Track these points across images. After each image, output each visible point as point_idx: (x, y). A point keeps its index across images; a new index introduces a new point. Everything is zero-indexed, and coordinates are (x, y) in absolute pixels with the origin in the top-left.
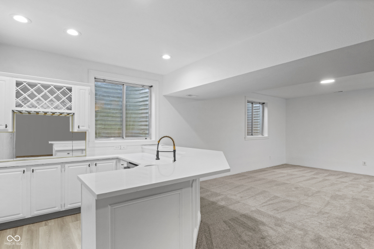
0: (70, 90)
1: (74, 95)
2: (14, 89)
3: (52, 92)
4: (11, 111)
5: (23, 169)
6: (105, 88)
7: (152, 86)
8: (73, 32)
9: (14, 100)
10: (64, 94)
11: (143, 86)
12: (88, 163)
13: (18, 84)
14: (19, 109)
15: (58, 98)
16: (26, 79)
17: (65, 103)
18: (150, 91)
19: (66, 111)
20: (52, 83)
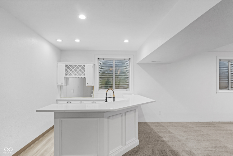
0: (84, 66)
1: (86, 68)
2: (65, 68)
3: (78, 68)
4: (64, 77)
5: (67, 101)
6: (109, 62)
7: (130, 59)
8: (77, 41)
9: (64, 72)
10: (83, 68)
11: (125, 59)
12: (91, 101)
14: (66, 76)
15: (80, 70)
16: (68, 64)
17: (83, 72)
18: (130, 62)
19: (83, 76)
20: (77, 64)
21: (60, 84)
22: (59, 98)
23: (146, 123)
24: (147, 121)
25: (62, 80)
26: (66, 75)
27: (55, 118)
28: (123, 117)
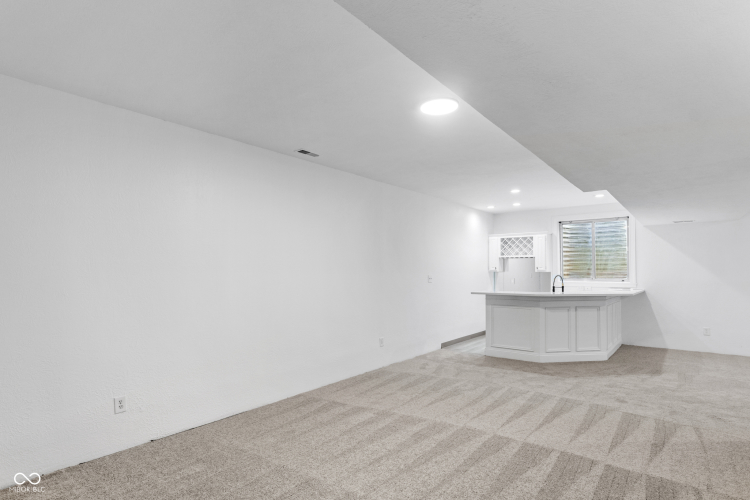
0: (532, 238)
1: (534, 242)
2: (500, 243)
3: (521, 242)
4: (498, 259)
7: (628, 217)
9: (499, 251)
10: (529, 242)
11: (618, 218)
13: (502, 240)
14: (503, 257)
15: (525, 246)
16: (505, 237)
17: (529, 249)
18: (628, 223)
19: (529, 255)
20: (520, 236)
21: (492, 269)
25: (496, 264)
26: (503, 254)
27: (487, 304)
28: (573, 313)
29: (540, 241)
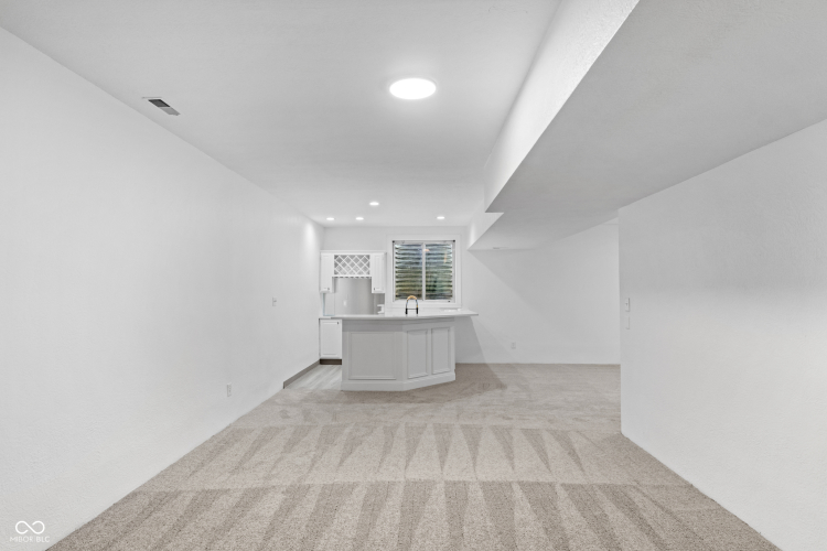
0: (368, 257)
1: (371, 261)
2: (333, 260)
3: (357, 261)
4: (331, 278)
7: (454, 241)
9: (333, 268)
10: (365, 261)
11: (445, 241)
13: (336, 257)
14: (336, 276)
15: (361, 265)
16: (340, 253)
17: (365, 269)
18: (454, 247)
19: (365, 275)
20: (356, 253)
21: (324, 290)
22: (321, 316)
23: (485, 365)
24: (488, 361)
25: (327, 284)
26: (336, 273)
27: (344, 330)
28: (429, 335)
29: (376, 259)
